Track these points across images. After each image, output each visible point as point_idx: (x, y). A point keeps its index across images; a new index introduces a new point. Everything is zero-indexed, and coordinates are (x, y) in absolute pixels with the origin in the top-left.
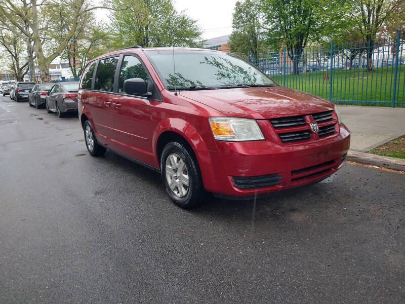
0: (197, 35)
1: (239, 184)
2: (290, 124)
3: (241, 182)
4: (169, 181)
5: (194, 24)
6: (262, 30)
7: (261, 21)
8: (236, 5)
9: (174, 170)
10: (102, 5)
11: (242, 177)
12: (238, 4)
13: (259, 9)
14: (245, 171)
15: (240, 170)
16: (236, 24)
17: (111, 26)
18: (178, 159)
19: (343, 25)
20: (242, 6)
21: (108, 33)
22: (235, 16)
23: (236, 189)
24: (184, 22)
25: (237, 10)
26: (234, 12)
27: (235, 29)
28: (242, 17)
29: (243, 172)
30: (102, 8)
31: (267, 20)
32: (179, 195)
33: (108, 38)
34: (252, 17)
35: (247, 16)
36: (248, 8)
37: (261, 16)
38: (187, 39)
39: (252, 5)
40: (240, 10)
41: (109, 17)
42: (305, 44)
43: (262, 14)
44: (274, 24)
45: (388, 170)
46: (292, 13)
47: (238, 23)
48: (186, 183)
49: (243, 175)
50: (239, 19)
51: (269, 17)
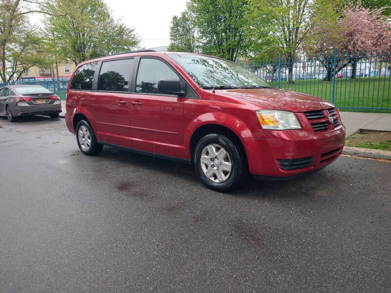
0: (134, 44)
1: (285, 165)
2: (316, 117)
3: (286, 164)
4: (205, 170)
5: (132, 33)
6: (197, 44)
7: (196, 35)
8: (173, 19)
9: (211, 159)
10: (39, 10)
11: (289, 159)
12: (175, 18)
13: (194, 25)
14: (291, 154)
15: (287, 154)
16: (173, 36)
17: (46, 31)
18: (218, 149)
19: (268, 43)
20: (179, 20)
21: (43, 38)
22: (172, 29)
23: (281, 170)
24: (121, 31)
25: (174, 24)
26: (172, 25)
27: (173, 41)
28: (178, 30)
29: (290, 155)
30: (39, 12)
31: (201, 34)
32: (217, 181)
33: (43, 42)
34: (188, 31)
35: (183, 30)
36: (185, 23)
37: (196, 31)
38: (126, 47)
39: (187, 20)
40: (177, 24)
41: (44, 22)
42: (235, 58)
43: (197, 29)
44: (208, 39)
45: (359, 157)
46: (224, 31)
47: (176, 36)
48: (229, 169)
49: (290, 158)
50: (176, 32)
51: (203, 33)
